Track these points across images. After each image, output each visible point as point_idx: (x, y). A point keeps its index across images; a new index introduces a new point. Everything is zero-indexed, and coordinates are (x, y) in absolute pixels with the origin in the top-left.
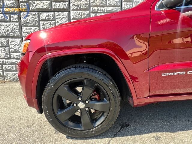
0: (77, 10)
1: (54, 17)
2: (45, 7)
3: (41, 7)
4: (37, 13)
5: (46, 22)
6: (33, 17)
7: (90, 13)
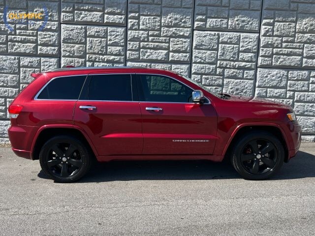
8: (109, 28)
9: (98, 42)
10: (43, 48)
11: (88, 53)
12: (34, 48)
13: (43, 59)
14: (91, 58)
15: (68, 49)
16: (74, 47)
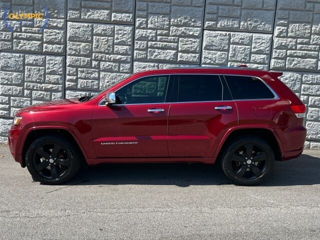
0: (74, 55)
1: (44, 61)
2: (33, 49)
3: (27, 49)
4: (22, 55)
5: (33, 67)
6: (17, 59)
7: (91, 60)
8: (116, 26)
9: (104, 40)
10: (49, 46)
11: (94, 52)
12: (39, 46)
13: (48, 58)
14: (98, 57)
15: (74, 47)
16: (79, 45)
